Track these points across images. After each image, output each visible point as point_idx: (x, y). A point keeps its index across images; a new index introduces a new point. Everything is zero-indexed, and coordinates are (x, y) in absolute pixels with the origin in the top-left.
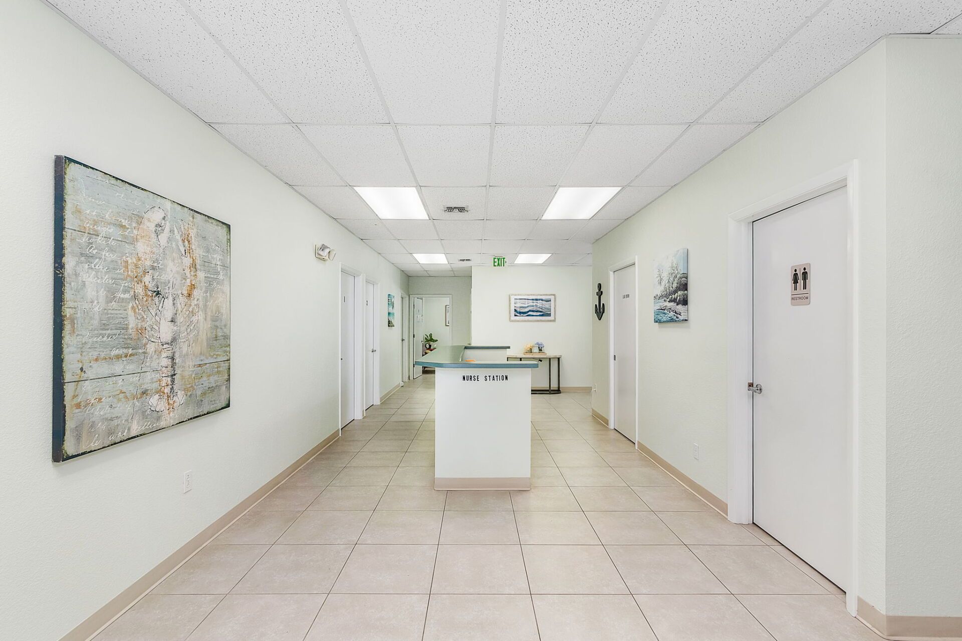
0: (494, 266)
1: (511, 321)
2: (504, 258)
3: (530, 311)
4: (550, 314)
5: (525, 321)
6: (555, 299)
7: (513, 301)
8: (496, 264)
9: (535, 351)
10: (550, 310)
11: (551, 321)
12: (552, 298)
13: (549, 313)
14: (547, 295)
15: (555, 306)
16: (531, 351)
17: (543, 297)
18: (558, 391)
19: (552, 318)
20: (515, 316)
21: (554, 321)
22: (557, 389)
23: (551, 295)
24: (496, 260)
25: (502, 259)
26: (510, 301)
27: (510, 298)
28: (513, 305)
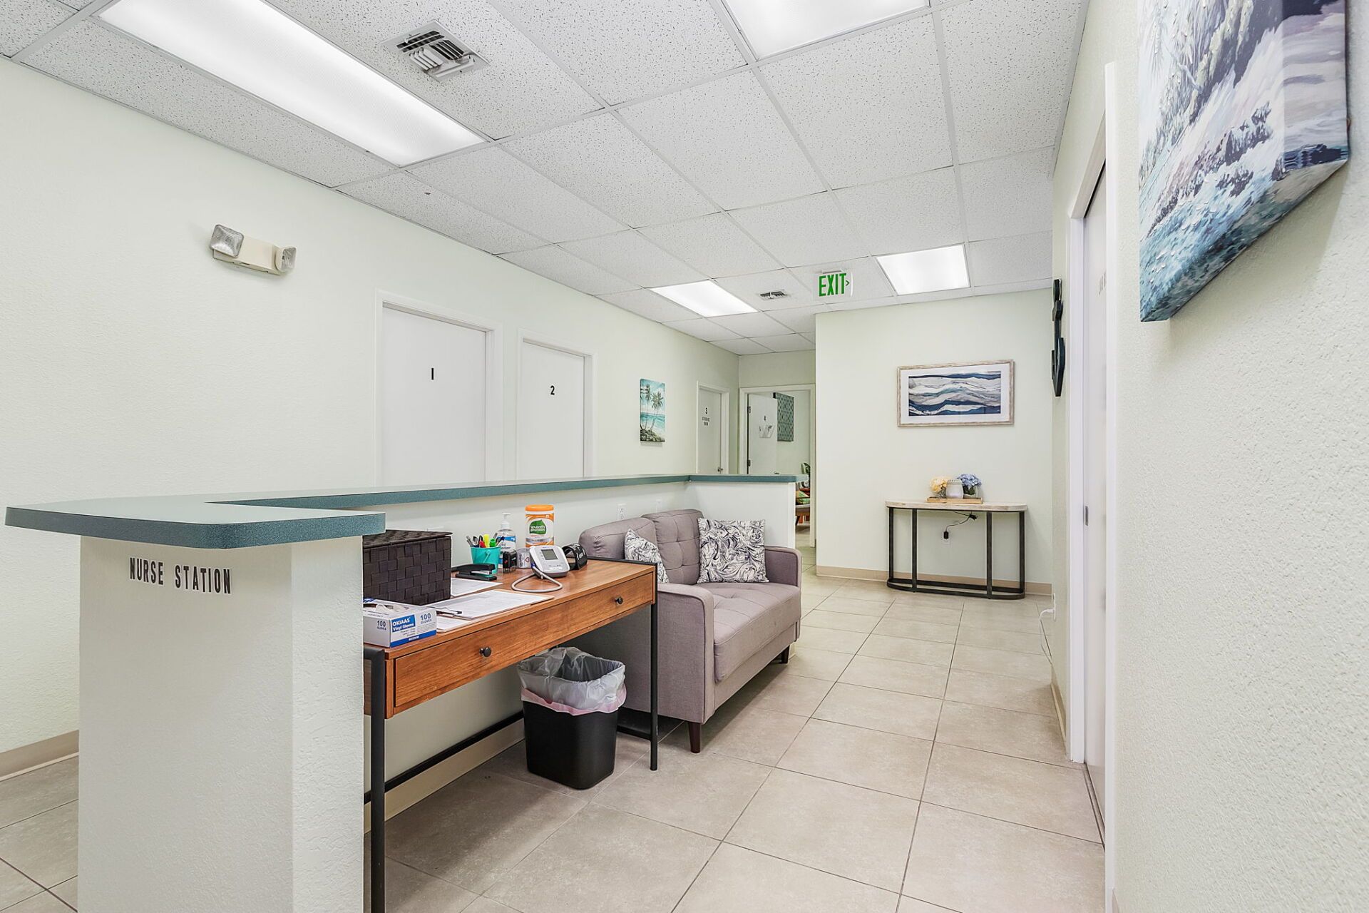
0: (821, 295)
1: (902, 426)
2: (843, 275)
3: (947, 402)
4: (1000, 407)
5: (935, 426)
6: (1012, 370)
7: (905, 382)
8: (825, 290)
9: (954, 494)
10: (999, 398)
11: (1000, 424)
12: (1004, 370)
13: (997, 405)
14: (990, 364)
15: (1013, 388)
16: (942, 493)
17: (983, 370)
18: (1018, 592)
19: (1004, 416)
20: (911, 414)
21: (1011, 422)
23: (1002, 362)
24: (825, 281)
25: (840, 278)
26: (899, 381)
27: (899, 376)
28: (905, 392)
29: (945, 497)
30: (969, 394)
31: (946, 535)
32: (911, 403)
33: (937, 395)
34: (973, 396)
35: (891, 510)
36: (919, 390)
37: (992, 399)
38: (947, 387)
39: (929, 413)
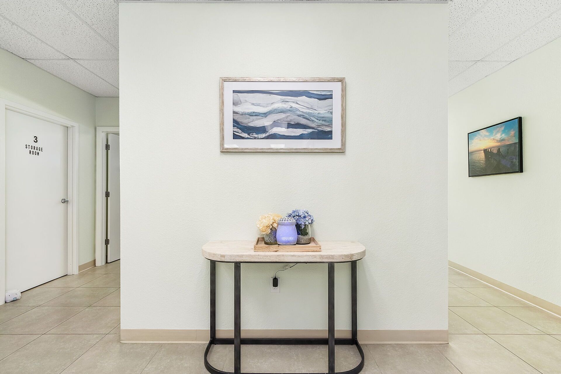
1: (225, 151)
4: (331, 132)
5: (262, 152)
6: (344, 90)
7: (229, 97)
9: (284, 239)
10: (329, 122)
11: (331, 151)
12: (336, 89)
13: (329, 129)
14: (321, 81)
15: (344, 110)
19: (335, 143)
20: (235, 137)
21: (341, 151)
22: (349, 336)
23: (334, 80)
26: (222, 95)
27: (222, 89)
28: (229, 109)
29: (275, 242)
30: (299, 116)
31: (275, 282)
32: (236, 123)
33: (265, 115)
34: (304, 118)
35: (213, 264)
36: (246, 108)
37: (323, 123)
38: (277, 106)
39: (256, 136)
